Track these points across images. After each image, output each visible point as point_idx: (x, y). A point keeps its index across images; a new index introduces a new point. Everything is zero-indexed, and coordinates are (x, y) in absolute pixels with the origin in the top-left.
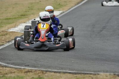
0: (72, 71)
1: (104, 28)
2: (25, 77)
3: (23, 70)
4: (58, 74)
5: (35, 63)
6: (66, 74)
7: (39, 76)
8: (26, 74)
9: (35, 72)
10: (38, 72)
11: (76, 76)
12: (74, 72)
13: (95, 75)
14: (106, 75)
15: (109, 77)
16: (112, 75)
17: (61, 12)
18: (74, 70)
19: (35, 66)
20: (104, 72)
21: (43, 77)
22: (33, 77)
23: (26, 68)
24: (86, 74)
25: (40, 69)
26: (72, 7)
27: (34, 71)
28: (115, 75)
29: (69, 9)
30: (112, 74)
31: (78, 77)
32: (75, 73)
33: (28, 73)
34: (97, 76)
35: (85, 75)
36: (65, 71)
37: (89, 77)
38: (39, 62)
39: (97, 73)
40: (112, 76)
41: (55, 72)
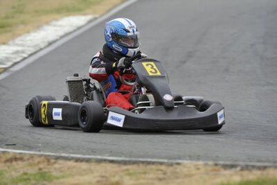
1: (190, 55)
2: (7, 172)
3: (2, 156)
4: (84, 165)
5: (30, 138)
6: (103, 164)
7: (40, 169)
8: (8, 164)
9: (31, 161)
10: (37, 160)
11: (127, 170)
12: (123, 158)
13: (171, 165)
14: (197, 165)
15: (203, 170)
16: (209, 166)
17: (89, 17)
18: (121, 154)
19: (29, 147)
20: (191, 158)
21: (49, 172)
22: (26, 171)
23: (9, 150)
24: (149, 163)
25: (42, 153)
26: (115, 6)
27: (28, 157)
28: (216, 165)
29: (108, 11)
30: (211, 163)
31: (131, 171)
32: (125, 163)
33: (14, 163)
34: (176, 168)
35: (149, 167)
36: (100, 157)
37: (158, 170)
38: (39, 136)
39: (174, 161)
40: (210, 168)
41: (77, 160)
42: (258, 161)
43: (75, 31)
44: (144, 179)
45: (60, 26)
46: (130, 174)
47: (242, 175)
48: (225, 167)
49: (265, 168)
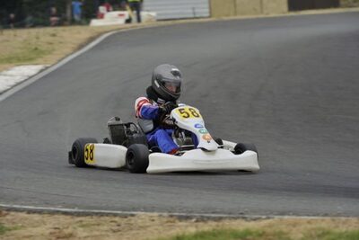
0: (70, 208)
4: (36, 217)
6: (56, 216)
11: (81, 221)
12: (76, 210)
13: (126, 216)
14: (151, 217)
16: (165, 217)
17: (40, 67)
18: (75, 206)
20: (146, 210)
26: (67, 56)
28: (171, 216)
29: (60, 61)
30: (165, 214)
31: (84, 223)
32: (79, 214)
34: (130, 220)
35: (102, 218)
36: (52, 209)
37: (112, 222)
39: (128, 213)
40: (165, 220)
41: (29, 212)
42: (213, 213)
43: (26, 80)
44: (98, 230)
45: (11, 76)
46: (83, 226)
47: (196, 227)
48: (181, 218)
49: (220, 219)
